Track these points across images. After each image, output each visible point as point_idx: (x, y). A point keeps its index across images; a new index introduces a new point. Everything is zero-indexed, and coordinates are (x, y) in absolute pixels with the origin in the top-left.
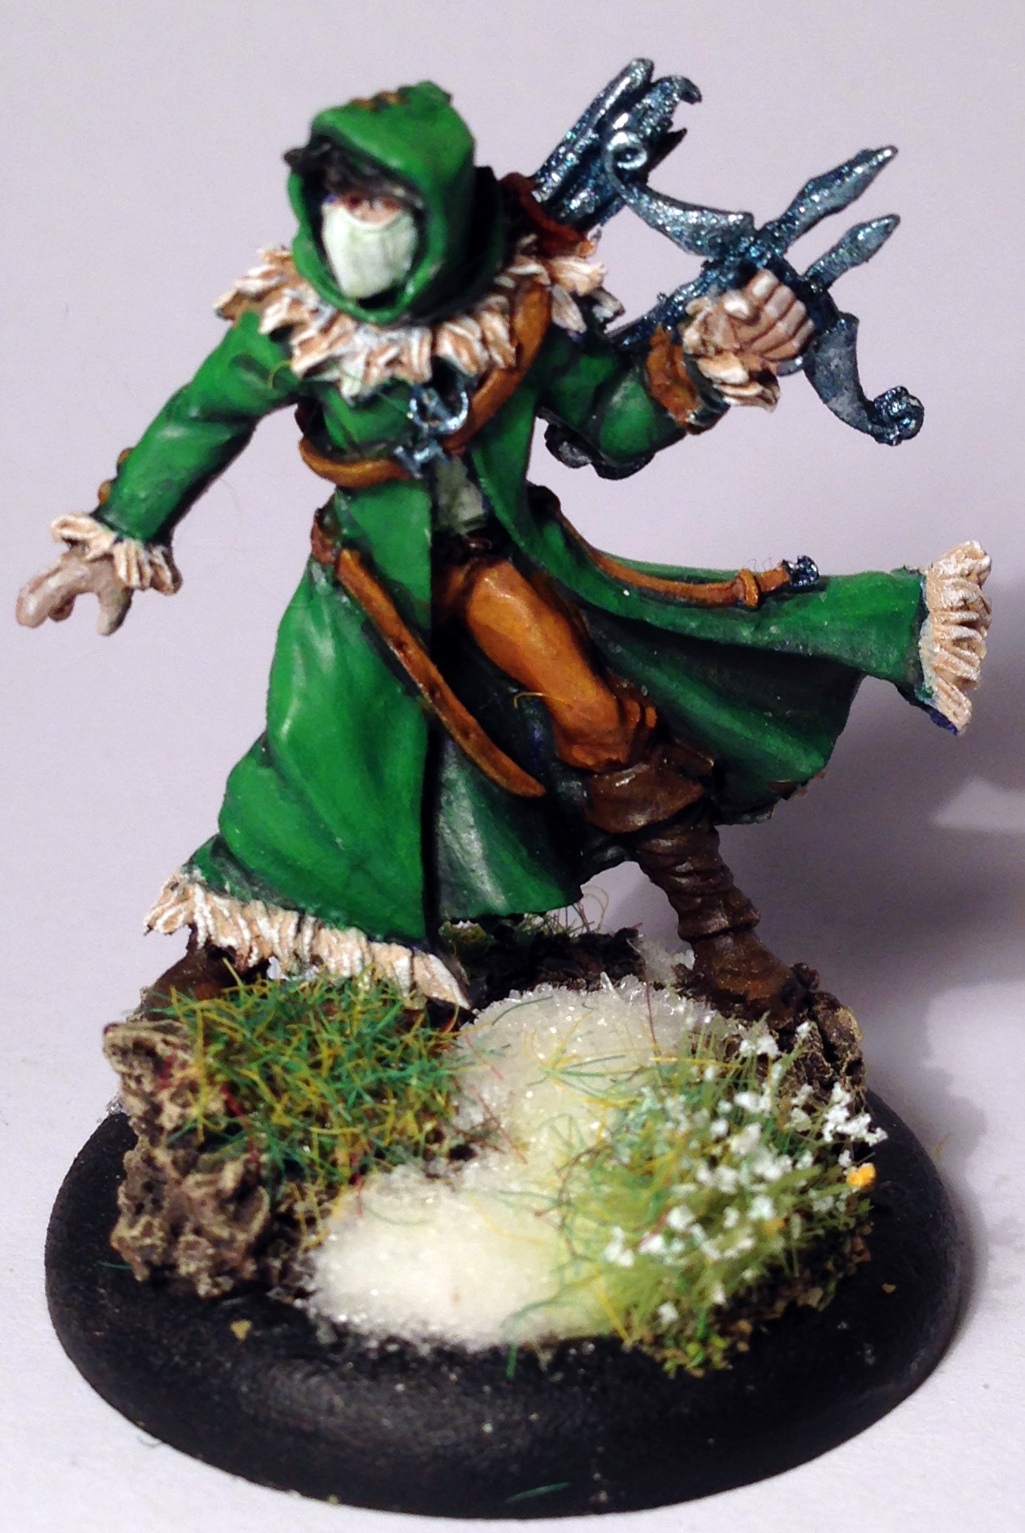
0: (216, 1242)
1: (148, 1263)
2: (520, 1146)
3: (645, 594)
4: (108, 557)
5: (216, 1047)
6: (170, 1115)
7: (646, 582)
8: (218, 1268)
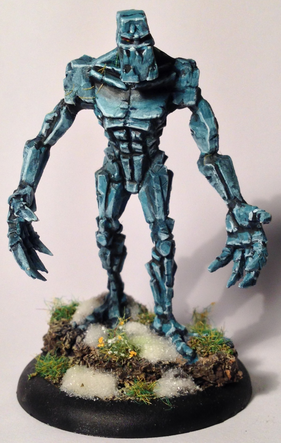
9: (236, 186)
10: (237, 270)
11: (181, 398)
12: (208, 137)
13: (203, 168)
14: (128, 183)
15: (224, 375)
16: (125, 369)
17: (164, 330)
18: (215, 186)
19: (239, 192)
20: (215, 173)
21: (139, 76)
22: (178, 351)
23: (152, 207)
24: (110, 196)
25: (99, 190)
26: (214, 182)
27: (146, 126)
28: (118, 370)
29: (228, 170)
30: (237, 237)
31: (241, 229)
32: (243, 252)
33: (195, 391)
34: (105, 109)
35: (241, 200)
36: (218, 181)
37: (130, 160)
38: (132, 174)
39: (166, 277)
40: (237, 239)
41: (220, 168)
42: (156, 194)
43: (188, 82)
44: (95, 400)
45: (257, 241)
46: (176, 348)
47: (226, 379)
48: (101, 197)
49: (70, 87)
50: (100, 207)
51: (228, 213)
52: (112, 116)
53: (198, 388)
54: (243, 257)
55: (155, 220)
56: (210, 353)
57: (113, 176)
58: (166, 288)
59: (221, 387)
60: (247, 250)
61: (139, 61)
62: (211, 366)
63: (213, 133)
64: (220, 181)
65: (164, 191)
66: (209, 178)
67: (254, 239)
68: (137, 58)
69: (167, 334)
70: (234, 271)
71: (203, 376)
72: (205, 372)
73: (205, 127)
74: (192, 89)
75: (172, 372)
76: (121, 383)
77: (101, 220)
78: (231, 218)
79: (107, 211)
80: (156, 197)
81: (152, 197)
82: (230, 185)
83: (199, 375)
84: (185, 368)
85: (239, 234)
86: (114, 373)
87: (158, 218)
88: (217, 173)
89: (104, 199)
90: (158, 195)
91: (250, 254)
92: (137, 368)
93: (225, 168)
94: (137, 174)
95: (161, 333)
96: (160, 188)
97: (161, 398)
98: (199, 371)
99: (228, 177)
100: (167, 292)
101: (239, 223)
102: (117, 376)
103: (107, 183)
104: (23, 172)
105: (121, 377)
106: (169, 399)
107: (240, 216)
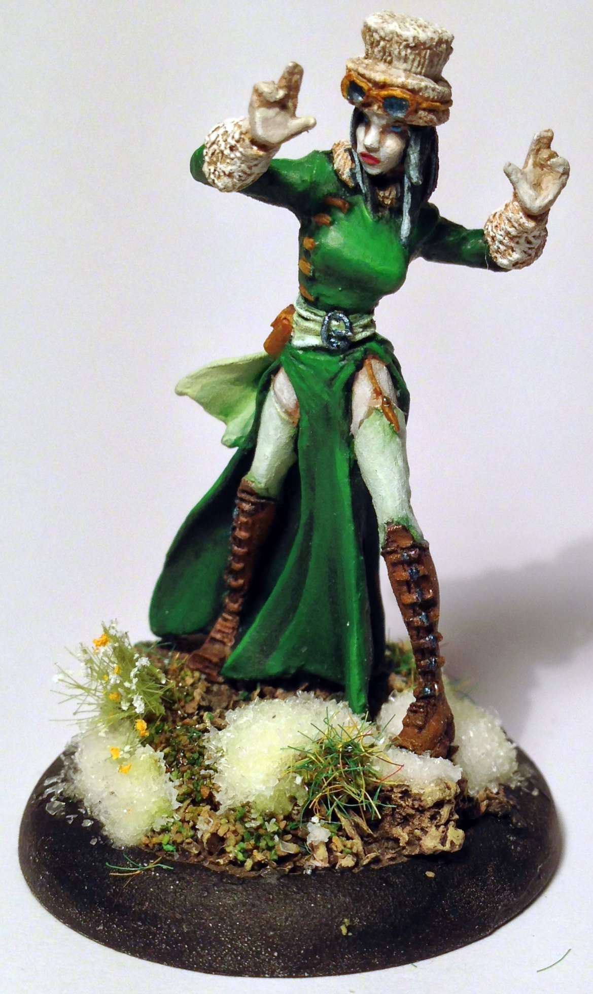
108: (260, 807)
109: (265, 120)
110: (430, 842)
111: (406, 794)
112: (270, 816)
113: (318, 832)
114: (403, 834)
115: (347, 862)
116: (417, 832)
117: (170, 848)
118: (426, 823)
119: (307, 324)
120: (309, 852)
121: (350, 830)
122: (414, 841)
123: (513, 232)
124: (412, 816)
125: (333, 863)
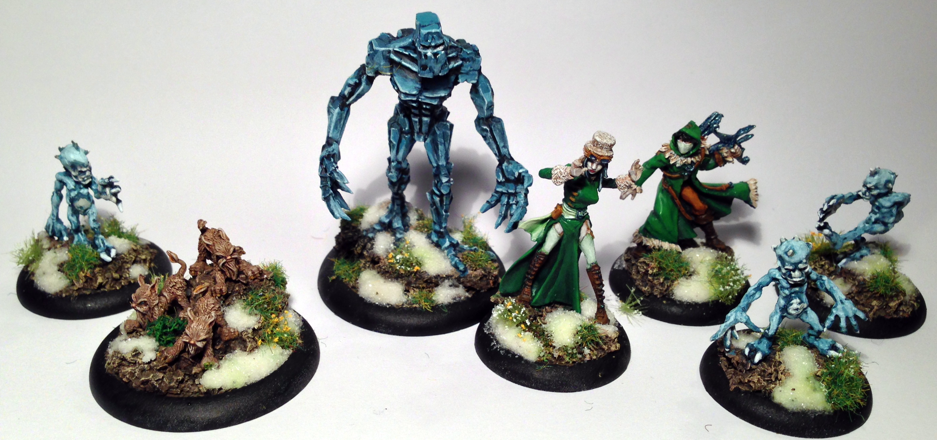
0: (660, 290)
1: (648, 293)
2: (698, 274)
3: (709, 189)
4: (635, 189)
5: (657, 262)
6: (650, 272)
7: (709, 187)
8: (661, 293)
9: (506, 146)
10: (503, 213)
11: (455, 304)
12: (485, 108)
13: (479, 129)
14: (416, 134)
15: (488, 283)
16: (410, 279)
17: (440, 243)
18: (489, 144)
19: (508, 150)
20: (489, 134)
21: (433, 73)
22: (452, 265)
23: (435, 155)
24: (401, 145)
25: (391, 139)
26: (488, 141)
27: (435, 101)
28: (404, 279)
29: (500, 133)
30: (504, 185)
31: (508, 180)
32: (509, 198)
33: (465, 297)
34: (401, 86)
35: (509, 157)
36: (491, 141)
37: (419, 120)
38: (420, 129)
39: (445, 206)
40: (504, 188)
41: (494, 132)
42: (440, 147)
43: (471, 67)
44: (388, 306)
45: (520, 192)
46: (451, 262)
47: (489, 286)
48: (394, 145)
49: (372, 64)
50: (392, 153)
51: (498, 166)
52: (408, 92)
53: (467, 294)
54: (508, 202)
55: (438, 165)
56: (478, 268)
57: (404, 130)
58: (444, 213)
59: (485, 292)
60: (512, 198)
61: (434, 62)
62: (479, 278)
63: (490, 105)
64: (493, 142)
65: (446, 143)
66: (485, 137)
67: (518, 190)
68: (432, 61)
69: (443, 247)
70: (500, 214)
71: (472, 285)
72: (474, 282)
73: (483, 100)
74: (474, 72)
75: (447, 283)
76: (407, 289)
77: (393, 163)
78: (500, 170)
79: (398, 156)
80: (440, 148)
81: (436, 147)
82: (501, 145)
83: (468, 284)
84: (458, 279)
85: (506, 184)
86: (401, 282)
87: (440, 164)
88: (491, 135)
89: (396, 147)
90: (441, 147)
91: (514, 202)
92: (419, 279)
93: (497, 131)
94: (425, 129)
95: (438, 245)
96: (443, 142)
97: (440, 304)
98: (469, 281)
99: (500, 139)
100: (444, 217)
101: (507, 176)
102: (404, 285)
103: (399, 135)
104: (330, 129)
105: (406, 285)
106: (446, 306)
107: (507, 171)
108: (570, 346)
109: (576, 171)
110: (613, 349)
111: (607, 337)
112: (573, 349)
113: (587, 351)
114: (605, 347)
115: (594, 357)
116: (610, 346)
117: (546, 361)
118: (611, 344)
119: (571, 213)
120: (584, 357)
121: (592, 349)
122: (609, 348)
123: (628, 185)
124: (608, 342)
125: (591, 358)
